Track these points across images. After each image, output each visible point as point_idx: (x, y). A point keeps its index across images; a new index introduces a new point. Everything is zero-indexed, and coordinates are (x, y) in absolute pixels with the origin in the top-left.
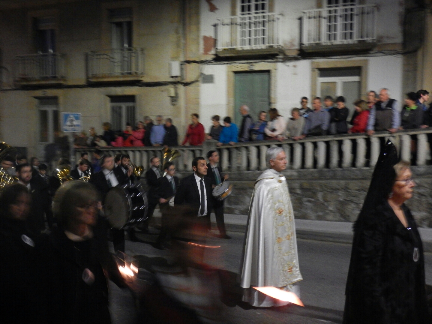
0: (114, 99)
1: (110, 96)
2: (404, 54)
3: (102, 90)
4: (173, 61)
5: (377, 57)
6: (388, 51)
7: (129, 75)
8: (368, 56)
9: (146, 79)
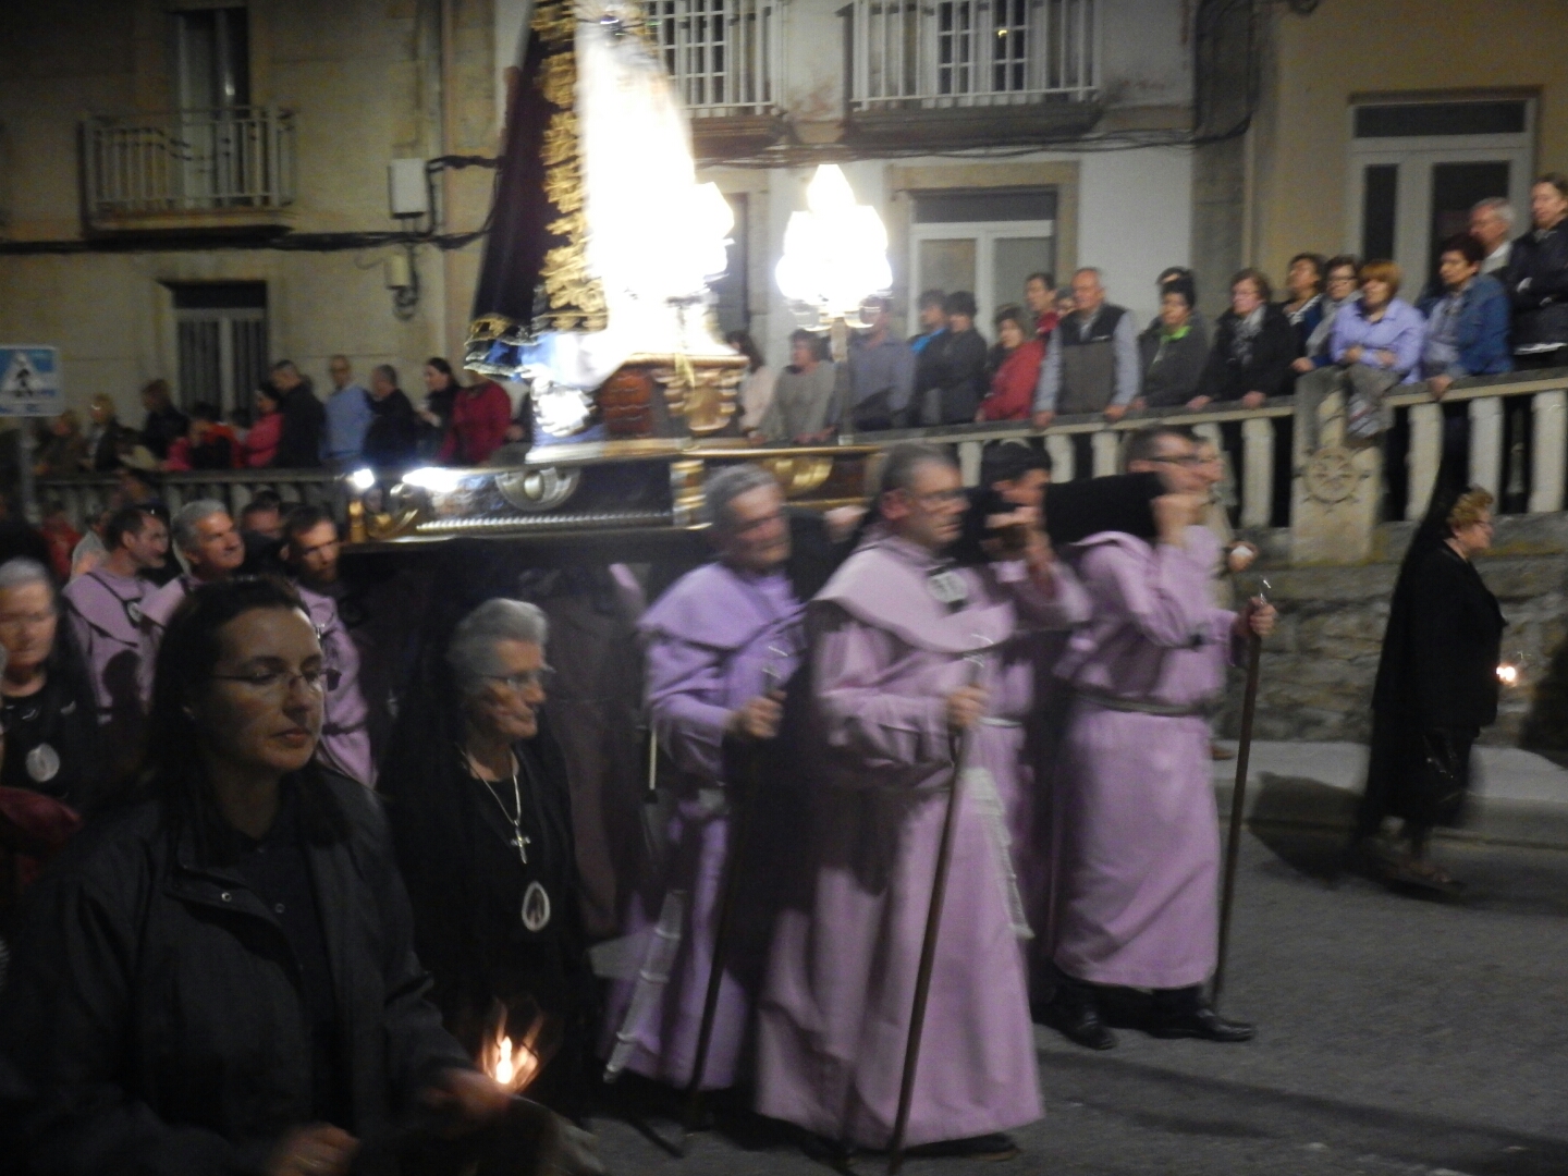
0: (189, 293)
1: (172, 284)
2: (1199, 143)
3: (143, 259)
4: (400, 156)
5: (1110, 154)
6: (1148, 133)
7: (240, 208)
8: (1074, 151)
9: (303, 224)
